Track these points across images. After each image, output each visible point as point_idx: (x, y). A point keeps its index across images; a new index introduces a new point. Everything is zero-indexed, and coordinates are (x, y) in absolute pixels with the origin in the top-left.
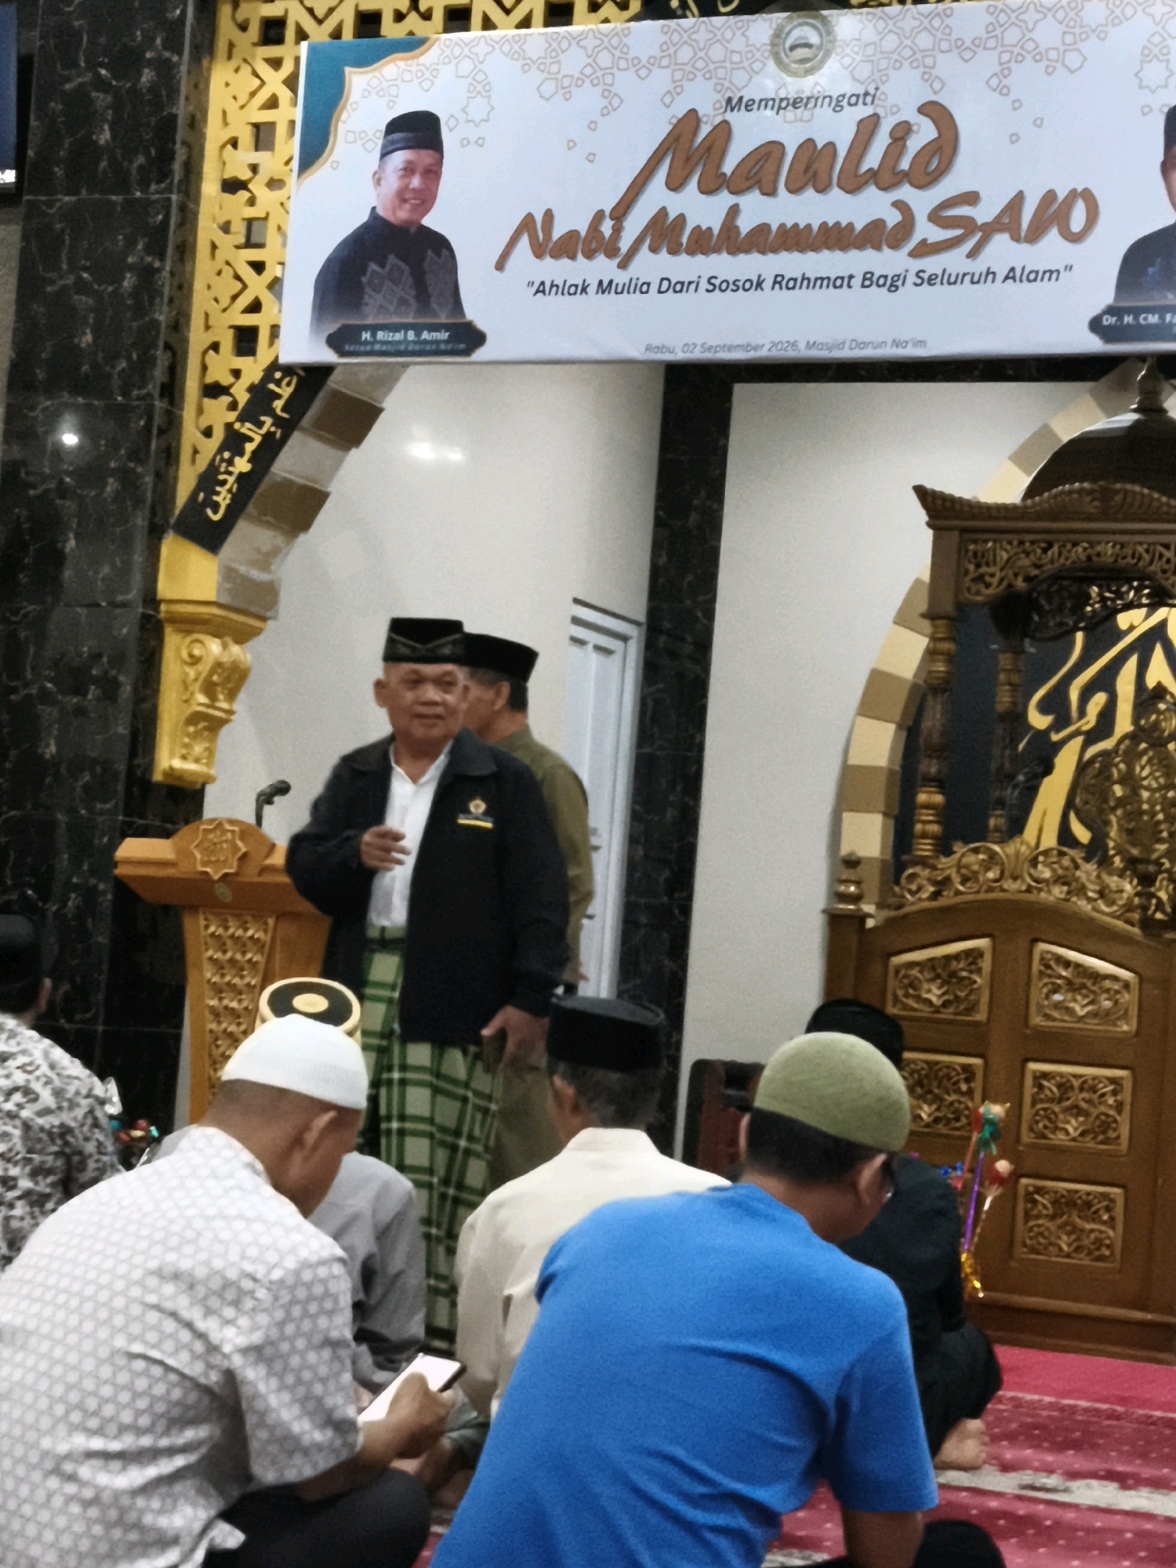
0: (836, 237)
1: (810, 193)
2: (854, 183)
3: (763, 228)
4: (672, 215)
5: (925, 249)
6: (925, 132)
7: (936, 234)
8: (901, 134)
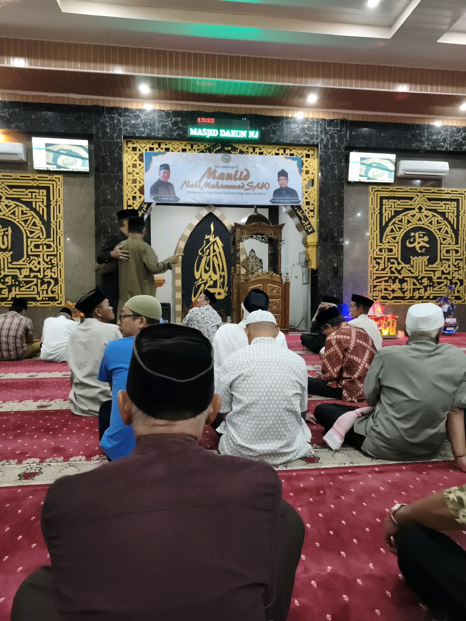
0: (233, 187)
1: (229, 180)
2: (235, 179)
3: (222, 185)
4: (208, 182)
5: (246, 189)
6: (245, 173)
7: (248, 187)
8: (242, 173)
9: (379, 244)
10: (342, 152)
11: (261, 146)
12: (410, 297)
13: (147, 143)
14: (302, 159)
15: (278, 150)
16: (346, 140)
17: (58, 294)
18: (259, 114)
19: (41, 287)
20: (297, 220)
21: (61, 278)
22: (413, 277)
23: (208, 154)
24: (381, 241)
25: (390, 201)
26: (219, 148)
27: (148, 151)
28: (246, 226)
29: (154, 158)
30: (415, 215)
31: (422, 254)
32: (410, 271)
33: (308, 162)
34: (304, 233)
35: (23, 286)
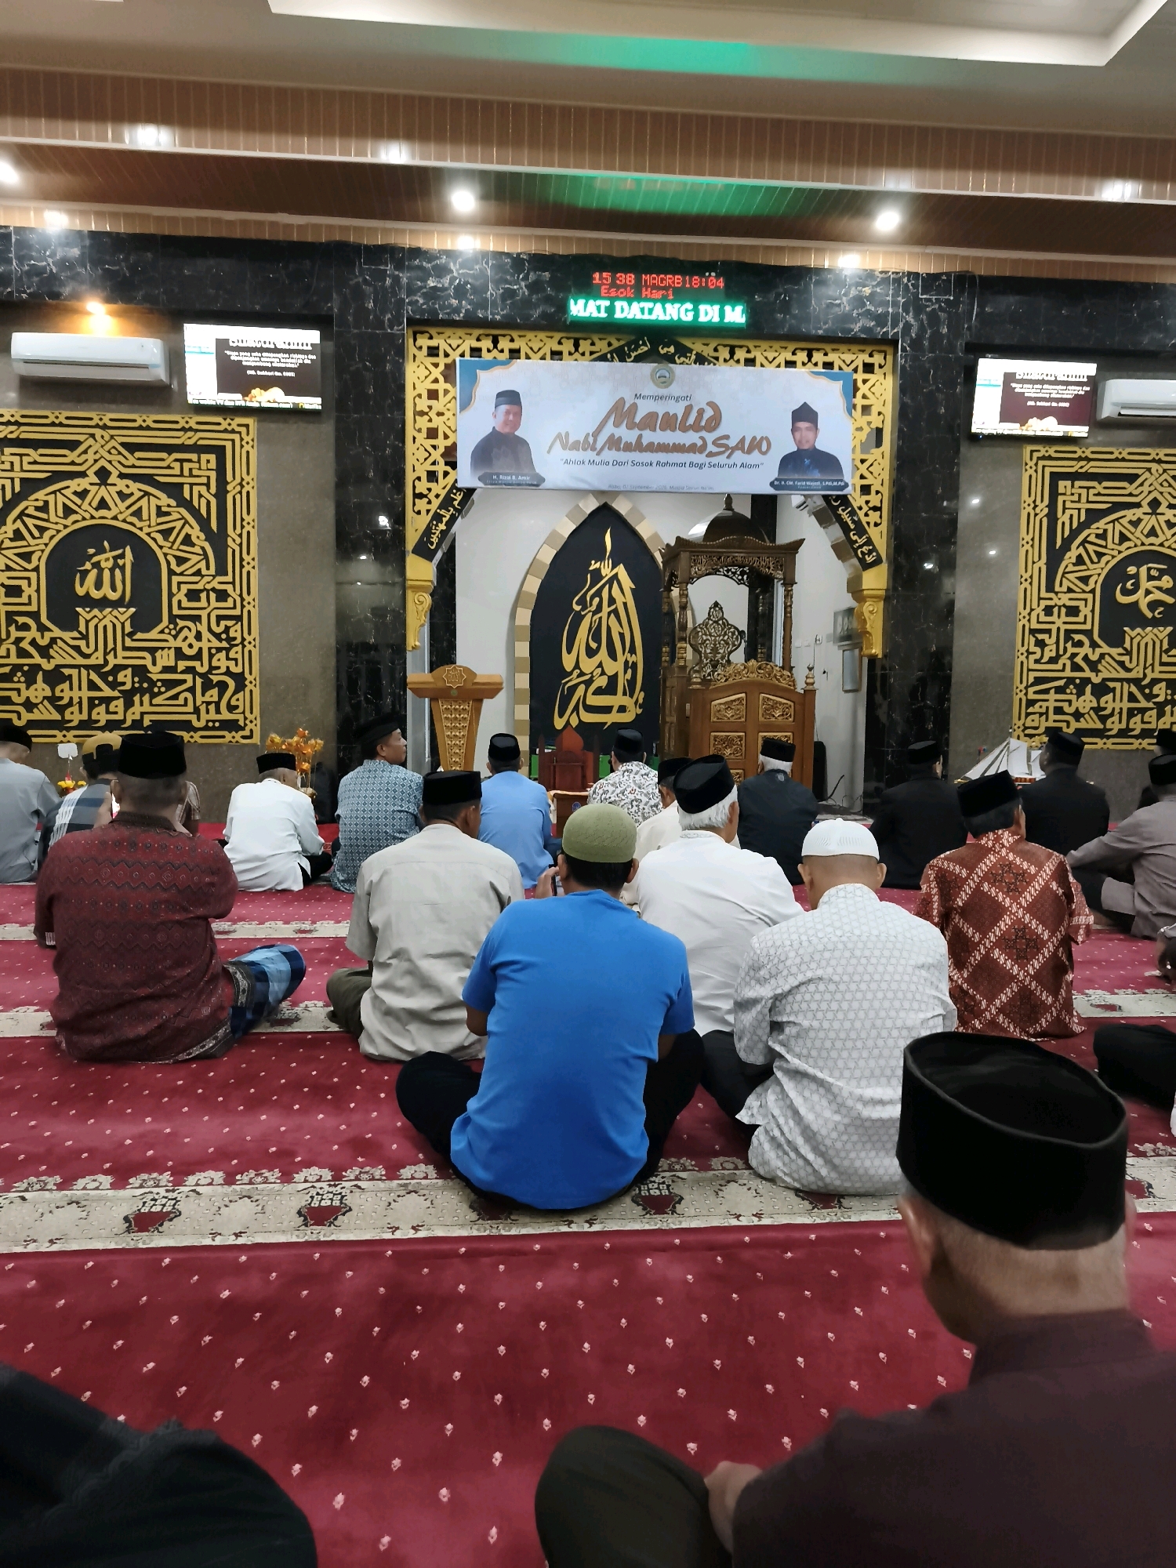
0: (679, 448)
1: (668, 431)
2: (684, 429)
3: (651, 444)
4: (616, 436)
6: (709, 413)
7: (715, 449)
8: (701, 412)
9: (1043, 594)
10: (958, 359)
11: (750, 344)
12: (1120, 730)
13: (463, 336)
14: (855, 376)
15: (794, 353)
16: (969, 328)
17: (244, 713)
18: (747, 261)
19: (203, 695)
20: (836, 531)
21: (251, 673)
22: (1129, 681)
23: (617, 364)
24: (1050, 588)
25: (1078, 483)
26: (646, 349)
27: (467, 357)
28: (706, 546)
29: (482, 375)
30: (1139, 520)
31: (1155, 623)
32: (1122, 664)
33: (869, 384)
34: (853, 566)
35: (160, 693)
